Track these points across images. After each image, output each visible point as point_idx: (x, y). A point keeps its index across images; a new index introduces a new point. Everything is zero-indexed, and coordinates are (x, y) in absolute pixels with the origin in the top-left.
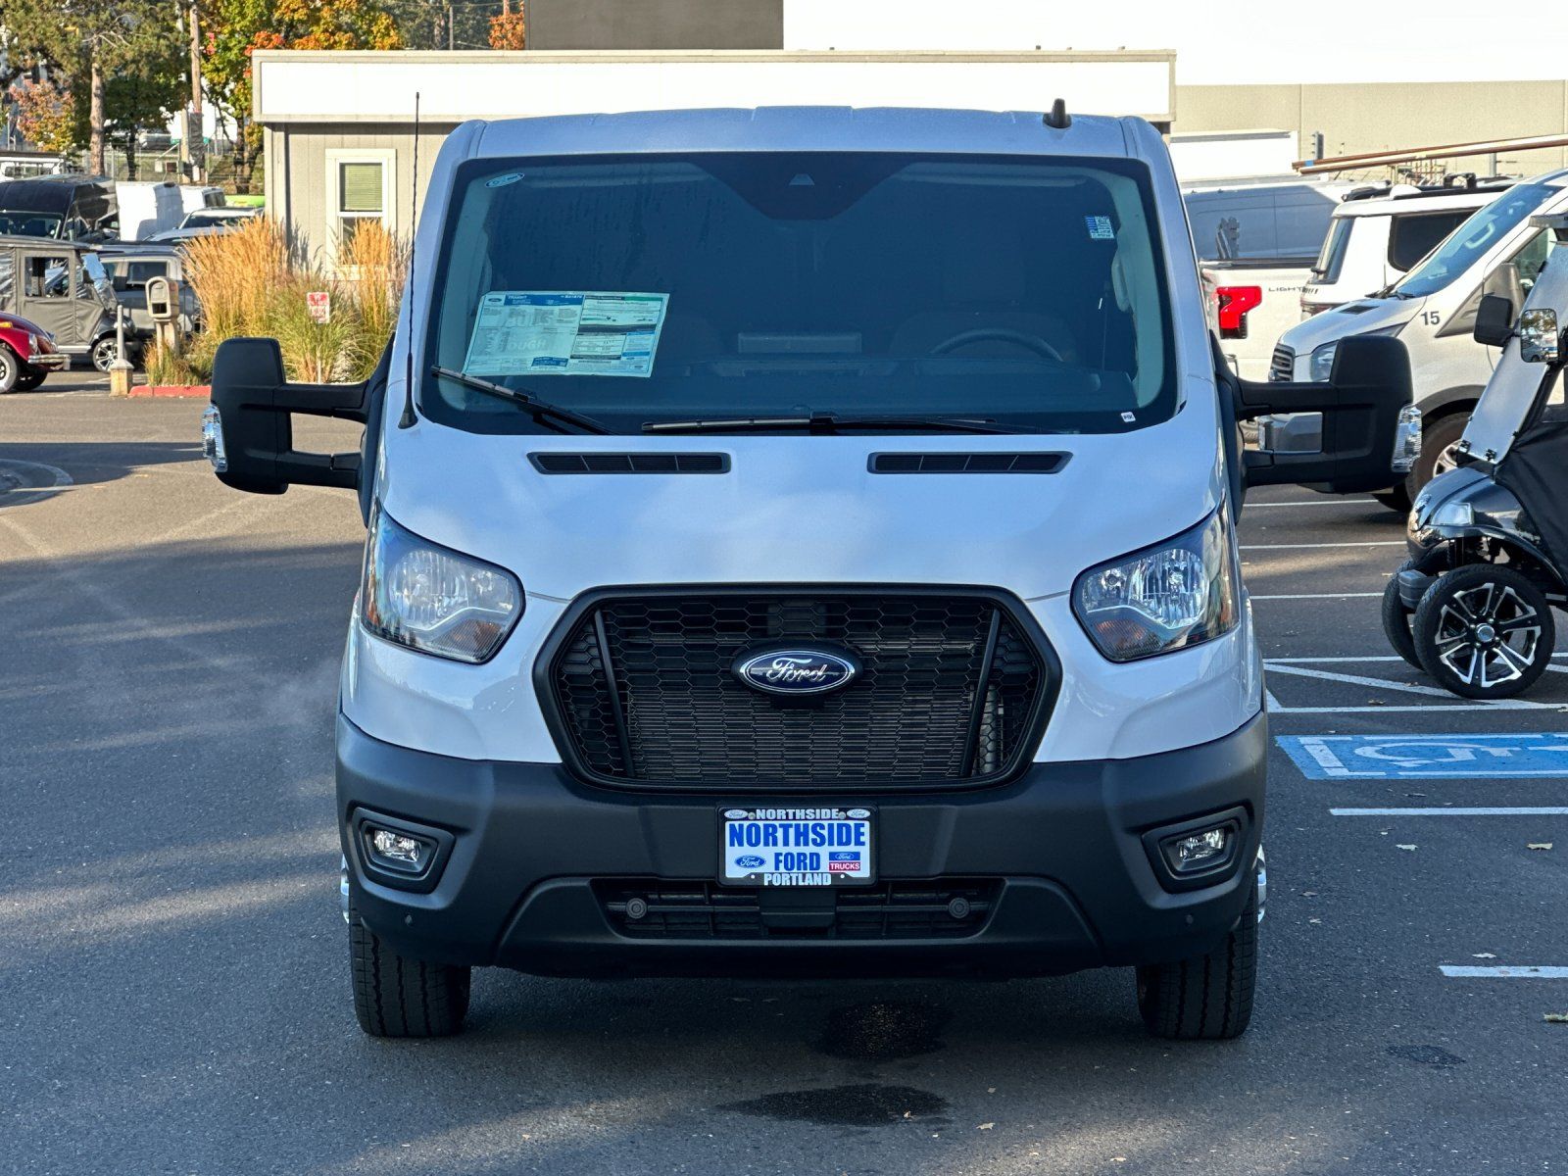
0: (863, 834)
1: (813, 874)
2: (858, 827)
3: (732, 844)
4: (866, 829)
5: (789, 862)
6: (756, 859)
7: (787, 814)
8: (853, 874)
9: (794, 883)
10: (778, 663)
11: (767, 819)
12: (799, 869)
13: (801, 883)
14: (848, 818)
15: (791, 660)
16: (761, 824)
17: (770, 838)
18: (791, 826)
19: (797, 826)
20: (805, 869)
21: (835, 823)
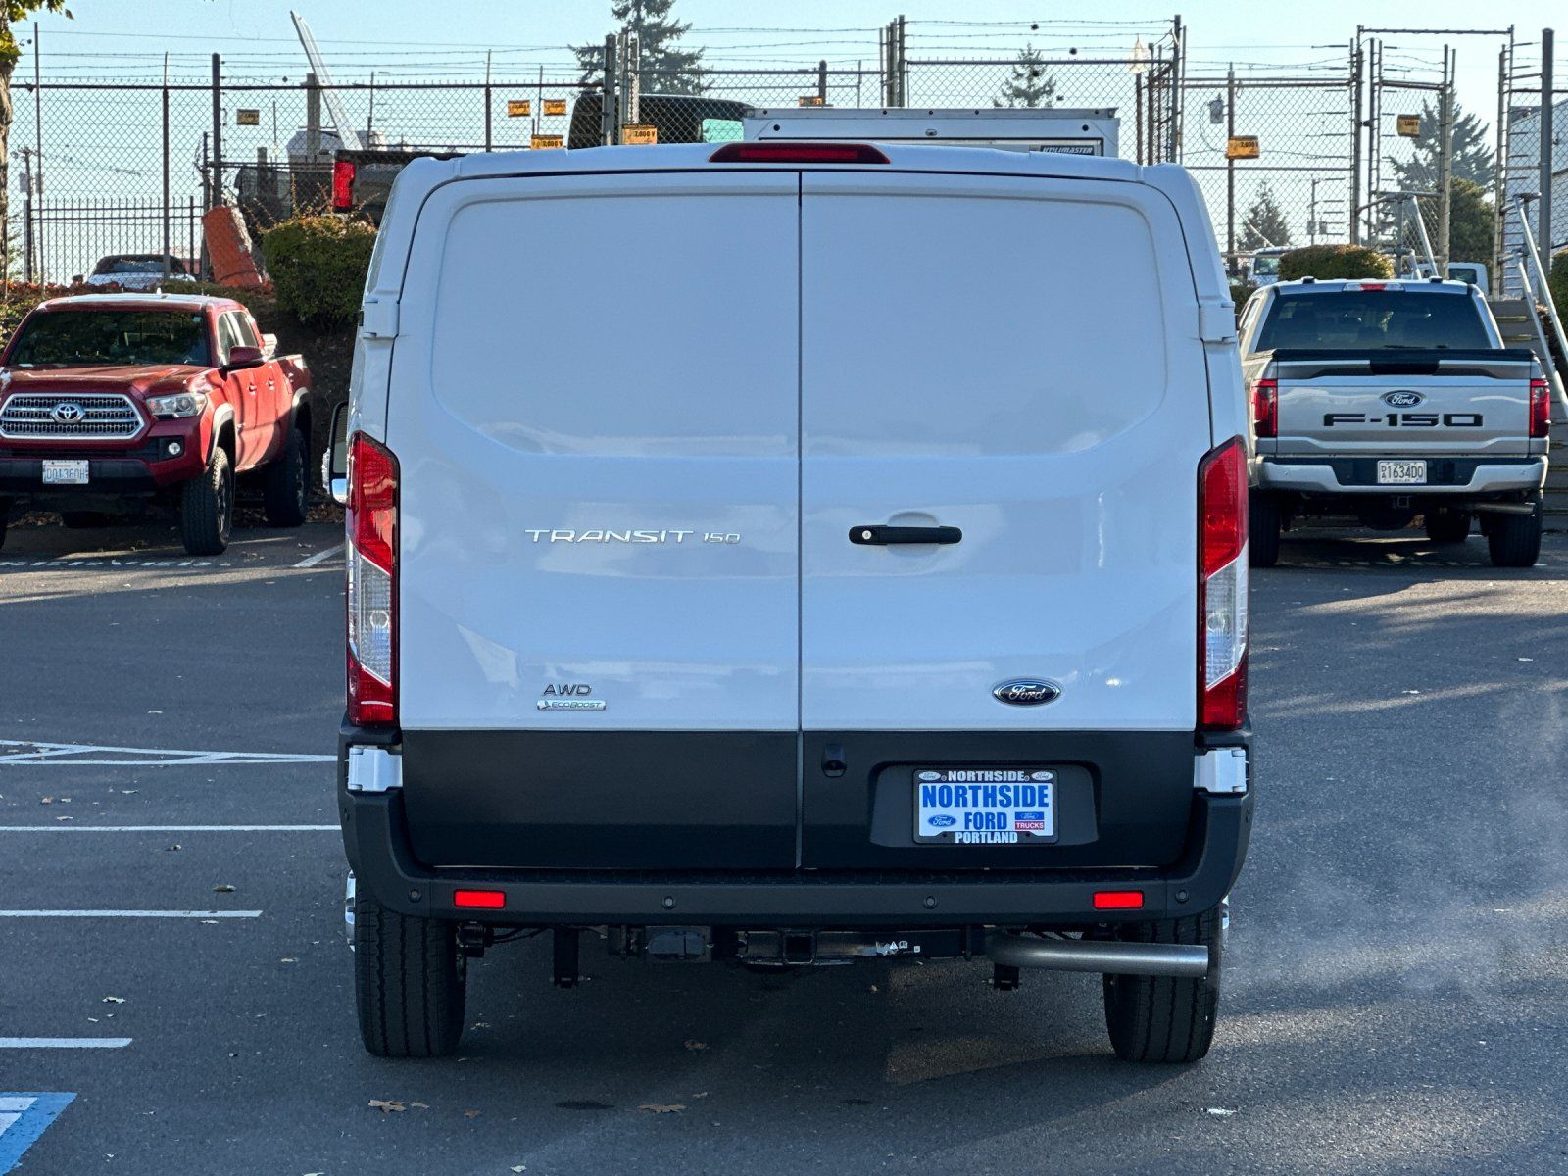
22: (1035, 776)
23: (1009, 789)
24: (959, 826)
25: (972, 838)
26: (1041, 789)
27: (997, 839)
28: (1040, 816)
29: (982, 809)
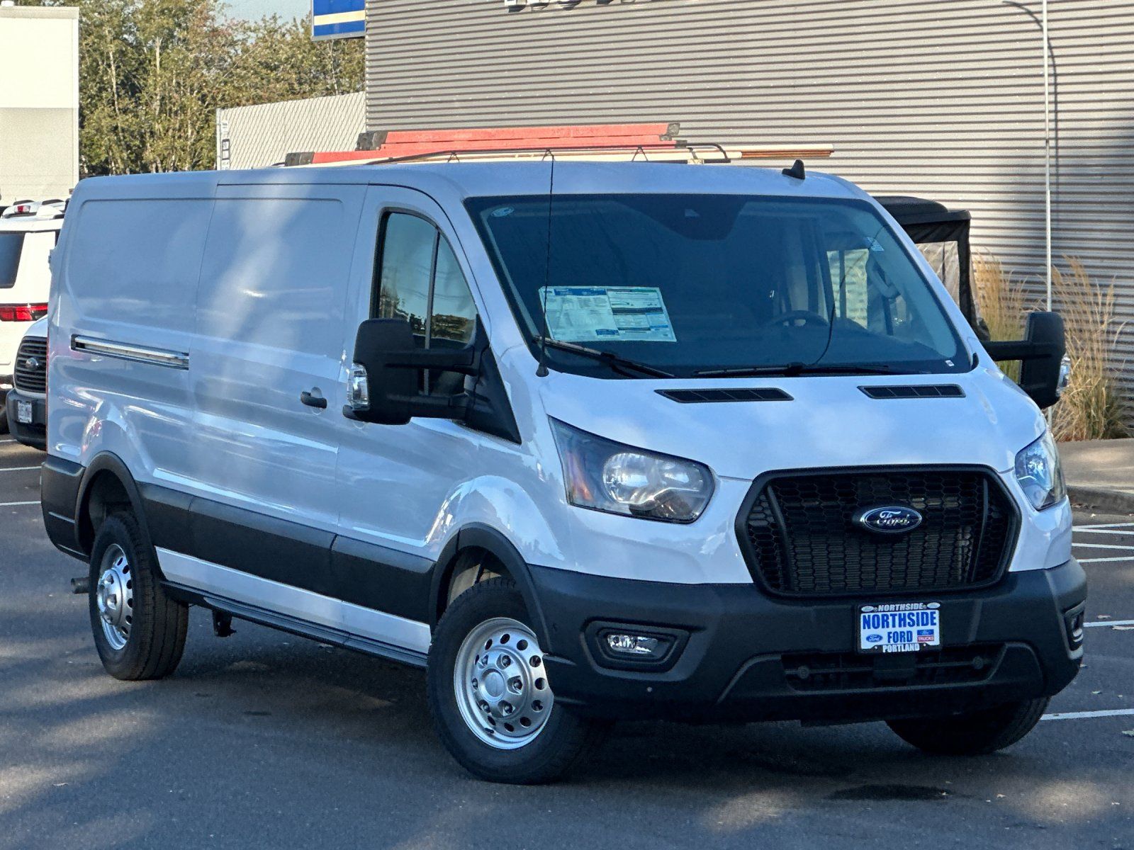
0: (935, 618)
1: (909, 644)
2: (932, 613)
3: (864, 628)
4: (937, 615)
5: (895, 637)
6: (878, 636)
7: (895, 607)
8: (931, 643)
9: (899, 651)
10: (883, 515)
11: (884, 611)
12: (901, 641)
13: (903, 650)
14: (928, 609)
15: (890, 512)
16: (880, 614)
17: (885, 623)
18: (896, 615)
19: (900, 615)
20: (904, 641)
21: (920, 612)
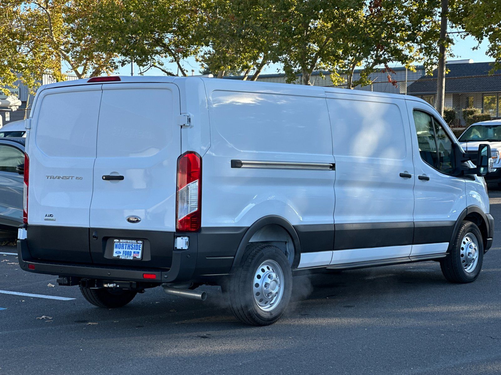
22: (138, 242)
23: (133, 245)
24: (121, 254)
25: (123, 258)
26: (140, 245)
27: (128, 258)
28: (138, 253)
29: (127, 250)
